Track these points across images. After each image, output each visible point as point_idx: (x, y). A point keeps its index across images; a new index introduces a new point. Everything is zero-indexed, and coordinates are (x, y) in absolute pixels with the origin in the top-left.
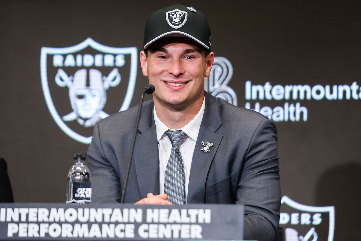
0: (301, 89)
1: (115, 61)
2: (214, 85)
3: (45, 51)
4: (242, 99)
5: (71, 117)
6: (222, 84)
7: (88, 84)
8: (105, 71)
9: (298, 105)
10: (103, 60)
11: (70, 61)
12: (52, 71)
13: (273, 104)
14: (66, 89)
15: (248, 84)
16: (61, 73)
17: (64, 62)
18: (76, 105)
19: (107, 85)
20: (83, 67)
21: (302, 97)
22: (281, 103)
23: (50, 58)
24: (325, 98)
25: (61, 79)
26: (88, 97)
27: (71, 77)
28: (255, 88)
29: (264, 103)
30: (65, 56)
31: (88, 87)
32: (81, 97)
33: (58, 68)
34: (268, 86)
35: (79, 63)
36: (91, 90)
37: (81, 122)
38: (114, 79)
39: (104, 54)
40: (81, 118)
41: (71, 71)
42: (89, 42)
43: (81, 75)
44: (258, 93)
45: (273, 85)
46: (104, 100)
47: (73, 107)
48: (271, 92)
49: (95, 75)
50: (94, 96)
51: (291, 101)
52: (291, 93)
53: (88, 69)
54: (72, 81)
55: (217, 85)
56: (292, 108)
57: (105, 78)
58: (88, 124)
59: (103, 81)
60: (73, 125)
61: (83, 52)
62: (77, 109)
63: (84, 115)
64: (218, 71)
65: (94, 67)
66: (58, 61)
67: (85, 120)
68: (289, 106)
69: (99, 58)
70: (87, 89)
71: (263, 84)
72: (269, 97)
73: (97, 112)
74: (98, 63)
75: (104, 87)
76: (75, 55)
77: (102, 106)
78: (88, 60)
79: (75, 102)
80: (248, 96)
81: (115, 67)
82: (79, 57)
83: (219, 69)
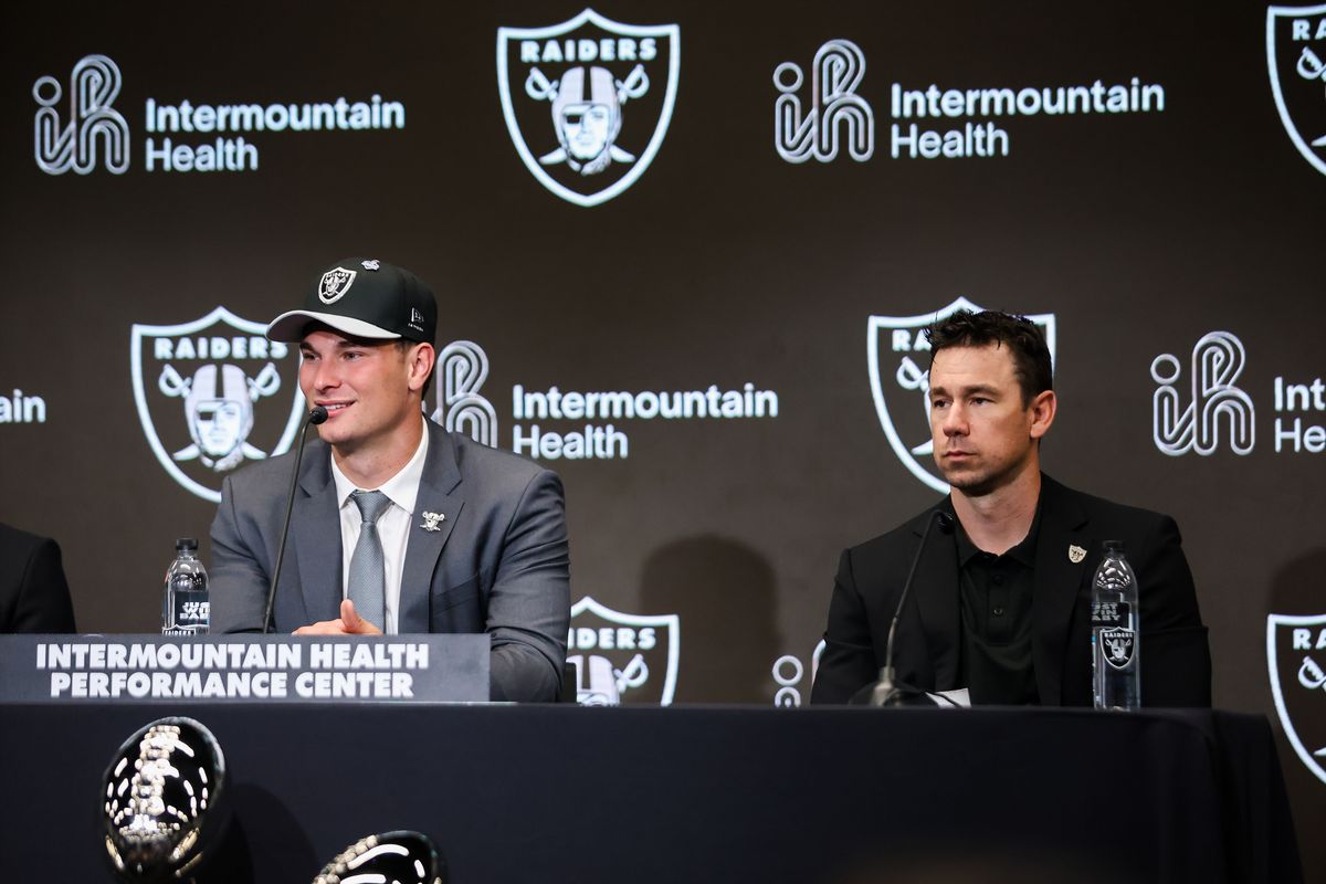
0: (617, 398)
1: (269, 350)
2: (454, 393)
3: (138, 331)
4: (506, 420)
5: (189, 453)
6: (469, 390)
7: (220, 392)
8: (251, 367)
9: (610, 428)
10: (248, 347)
11: (186, 350)
12: (152, 367)
13: (564, 426)
14: (179, 401)
15: (518, 391)
16: (170, 372)
17: (174, 350)
18: (197, 430)
19: (254, 395)
20: (209, 360)
21: (617, 413)
22: (579, 425)
23: (148, 343)
24: (659, 415)
25: (170, 383)
26: (221, 416)
27: (188, 380)
28: (530, 398)
29: (548, 425)
30: (175, 340)
31: (219, 398)
32: (207, 416)
33: (164, 362)
34: (554, 394)
35: (203, 353)
36: (225, 404)
37: (207, 462)
38: (269, 382)
39: (249, 336)
40: (206, 454)
42: (221, 314)
43: (206, 375)
44: (536, 405)
45: (563, 392)
46: (250, 423)
47: (194, 435)
48: (560, 408)
49: (233, 375)
50: (231, 414)
51: (598, 422)
52: (597, 406)
53: (220, 363)
54: (191, 387)
55: (460, 393)
56: (599, 434)
57: (250, 381)
58: (221, 466)
59: (248, 387)
60: (192, 468)
61: (210, 333)
62: (201, 439)
63: (213, 449)
64: (462, 368)
65: (230, 360)
66: (163, 349)
67: (216, 458)
68: (594, 431)
69: (239, 343)
70: (217, 401)
71: (545, 392)
72: (556, 413)
73: (238, 443)
74: (239, 353)
75: (249, 397)
76: (194, 337)
77: (245, 432)
78: (220, 347)
79: (195, 425)
80: (518, 413)
81: (269, 359)
82: (202, 343)
83: (463, 363)
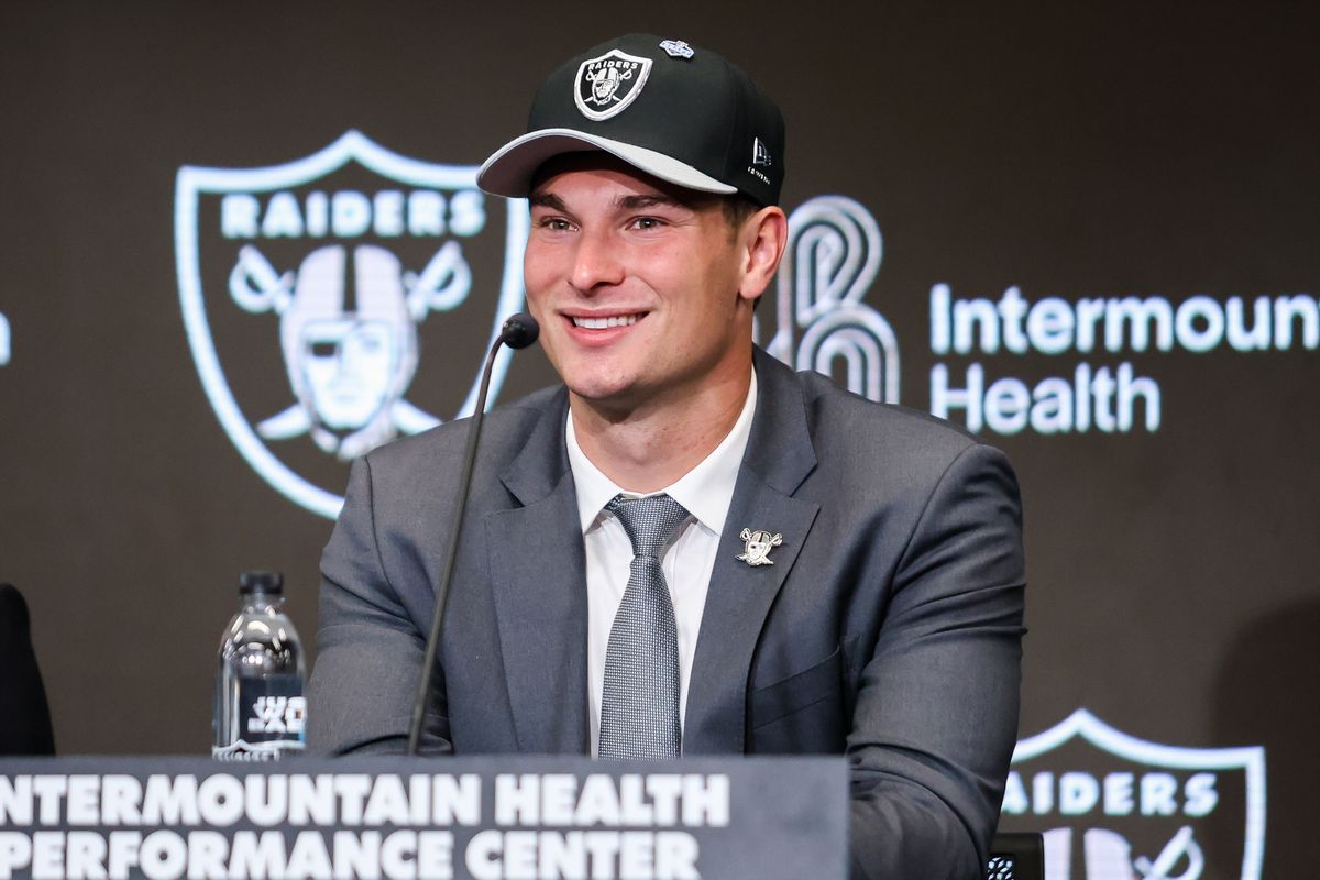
0: (1137, 311)
1: (448, 216)
2: (813, 300)
3: (191, 182)
4: (917, 355)
5: (288, 424)
6: (844, 294)
7: (350, 302)
8: (412, 252)
9: (1125, 371)
10: (405, 213)
11: (283, 219)
12: (218, 254)
13: (1033, 367)
14: (269, 322)
15: (940, 296)
16: (252, 262)
17: (261, 218)
18: (305, 377)
19: (419, 306)
20: (330, 239)
21: (1139, 340)
22: (1063, 365)
23: (210, 205)
24: (1224, 343)
25: (252, 285)
26: (352, 348)
27: (287, 277)
28: (966, 312)
29: (1001, 365)
30: (263, 199)
31: (349, 314)
32: (324, 350)
33: (241, 242)
34: (1012, 303)
35: (317, 224)
36: (360, 324)
37: (326, 441)
38: (448, 281)
39: (407, 189)
40: (323, 426)
41: (287, 254)
42: (353, 146)
43: (323, 268)
44: (977, 326)
45: (1032, 297)
46: (409, 362)
47: (298, 387)
48: (1024, 325)
49: (376, 267)
50: (372, 345)
51: (1101, 358)
52: (1100, 326)
53: (350, 245)
54: (293, 291)
55: (825, 302)
56: (1103, 384)
57: (411, 278)
58: (352, 448)
59: (406, 292)
60: (297, 453)
61: (331, 184)
62: (312, 395)
63: (337, 416)
64: (829, 251)
65: (370, 237)
66: (238, 218)
67: (343, 433)
68: (1093, 377)
69: (388, 203)
70: (345, 319)
71: (995, 297)
72: (1016, 342)
73: (385, 402)
74: (388, 223)
75: (408, 311)
76: (301, 193)
77: (401, 381)
78: (351, 212)
79: (302, 368)
80: (940, 341)
81: (448, 236)
82: (316, 203)
83: (831, 241)
